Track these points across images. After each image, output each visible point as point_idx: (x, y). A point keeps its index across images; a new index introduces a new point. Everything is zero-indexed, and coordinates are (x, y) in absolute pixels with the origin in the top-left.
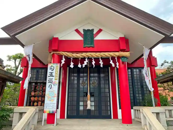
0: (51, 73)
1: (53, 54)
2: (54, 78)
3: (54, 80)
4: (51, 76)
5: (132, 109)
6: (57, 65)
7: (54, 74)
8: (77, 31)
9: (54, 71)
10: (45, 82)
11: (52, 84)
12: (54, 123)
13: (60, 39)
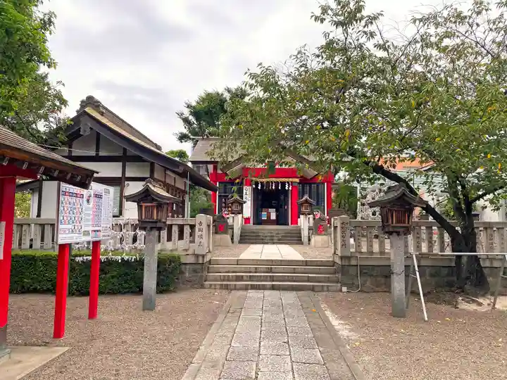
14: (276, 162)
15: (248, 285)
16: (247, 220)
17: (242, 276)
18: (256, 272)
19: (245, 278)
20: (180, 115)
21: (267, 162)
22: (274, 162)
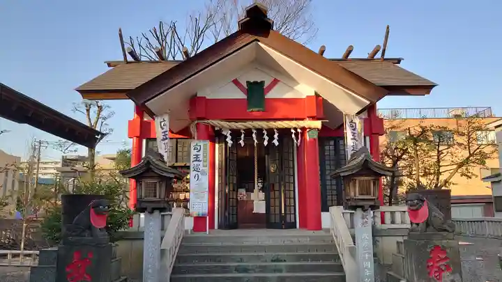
0: (197, 155)
1: (197, 123)
2: (201, 163)
3: (201, 168)
4: (196, 161)
5: (323, 211)
6: (205, 143)
7: (201, 158)
8: (236, 82)
9: (201, 153)
10: (188, 165)
11: (199, 173)
12: (206, 231)
13: (208, 97)
14: (266, 85)
21: (245, 85)
22: (262, 83)
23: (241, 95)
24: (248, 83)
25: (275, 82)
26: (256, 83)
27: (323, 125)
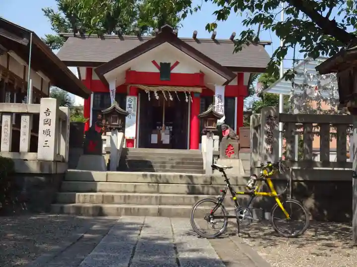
0: (130, 105)
2: (132, 109)
3: (132, 112)
4: (130, 108)
6: (135, 98)
7: (132, 106)
8: (154, 62)
9: (132, 103)
11: (131, 115)
12: (134, 147)
13: (137, 71)
14: (171, 65)
15: (121, 208)
16: (130, 142)
17: (113, 197)
18: (135, 192)
19: (116, 200)
20: (47, 12)
21: (159, 64)
22: (169, 64)
23: (157, 70)
24: (161, 63)
25: (177, 63)
26: (165, 64)
27: (203, 90)
